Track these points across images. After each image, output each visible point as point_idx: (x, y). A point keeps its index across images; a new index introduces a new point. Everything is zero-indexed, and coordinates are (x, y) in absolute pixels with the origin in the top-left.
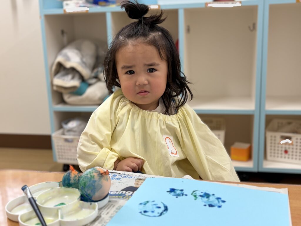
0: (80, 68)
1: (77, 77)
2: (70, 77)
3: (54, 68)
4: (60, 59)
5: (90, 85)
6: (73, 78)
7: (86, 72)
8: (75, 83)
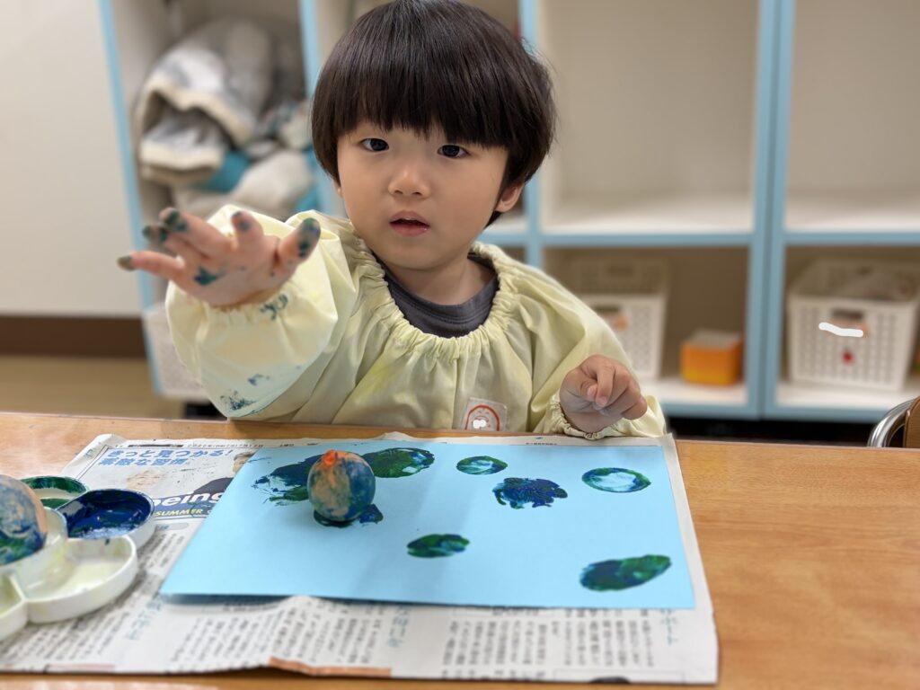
0: (220, 109)
1: (213, 136)
2: (191, 136)
3: (142, 109)
4: (159, 81)
5: (253, 161)
6: (201, 140)
7: (239, 121)
8: (208, 154)
